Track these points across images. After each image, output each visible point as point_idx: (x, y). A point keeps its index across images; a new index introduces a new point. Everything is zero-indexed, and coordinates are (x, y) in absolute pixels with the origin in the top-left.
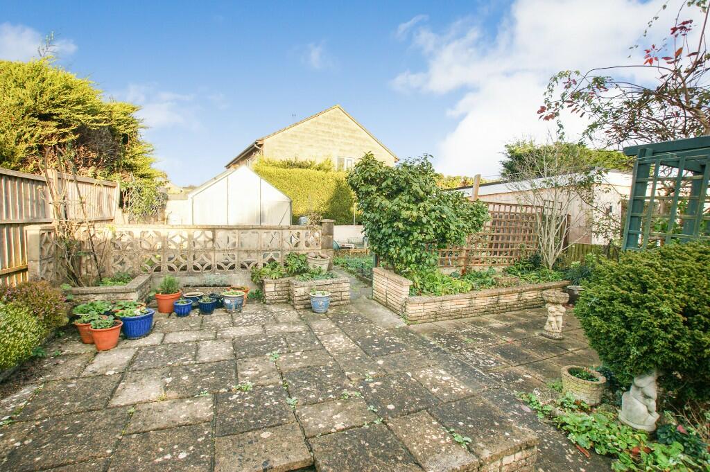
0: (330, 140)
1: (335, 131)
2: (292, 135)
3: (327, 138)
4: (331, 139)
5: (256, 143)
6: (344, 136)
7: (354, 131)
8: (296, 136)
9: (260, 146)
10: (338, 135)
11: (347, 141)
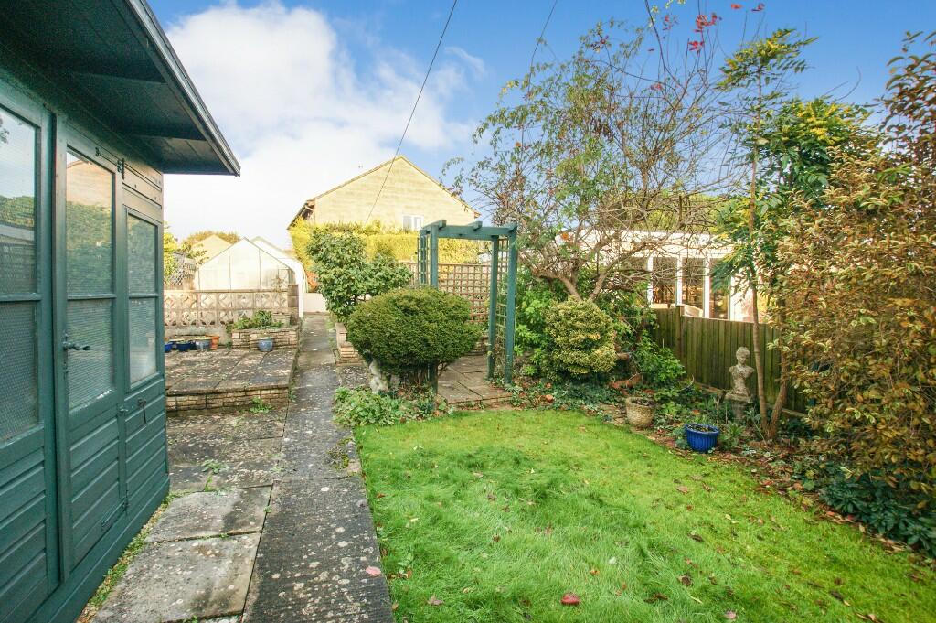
0: (392, 197)
1: (399, 185)
2: (347, 193)
3: (390, 194)
4: (394, 194)
5: (307, 204)
6: (410, 191)
7: (422, 184)
8: (352, 193)
9: (312, 207)
10: (403, 190)
11: (415, 197)
